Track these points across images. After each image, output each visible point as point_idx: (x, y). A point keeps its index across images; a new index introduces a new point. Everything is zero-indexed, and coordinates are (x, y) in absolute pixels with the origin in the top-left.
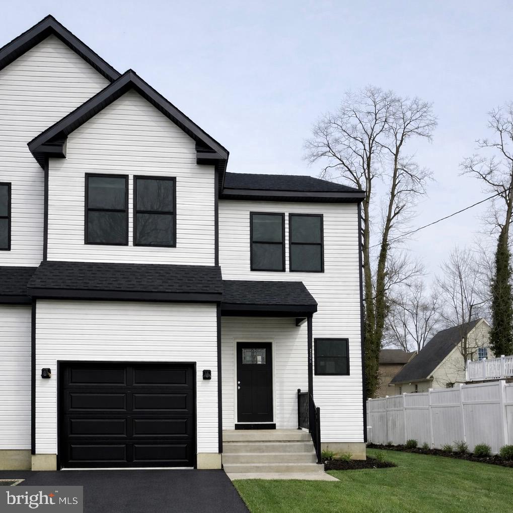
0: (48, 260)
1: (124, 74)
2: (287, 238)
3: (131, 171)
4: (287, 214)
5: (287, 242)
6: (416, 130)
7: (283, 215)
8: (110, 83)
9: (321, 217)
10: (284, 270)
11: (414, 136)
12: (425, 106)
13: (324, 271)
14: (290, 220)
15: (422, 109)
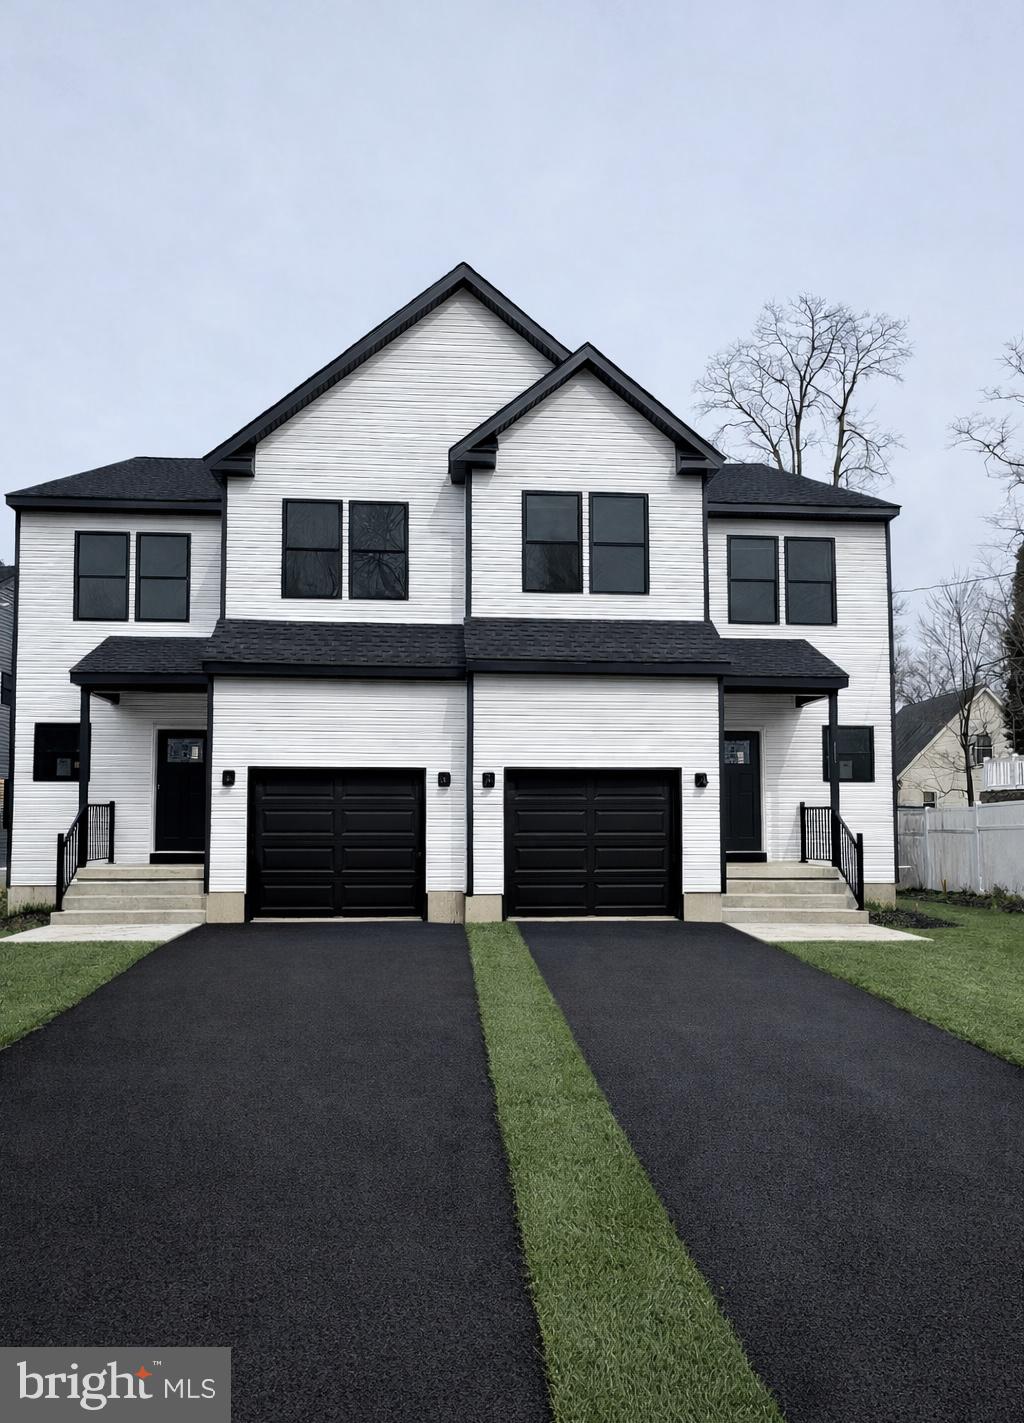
0: (473, 615)
1: (576, 352)
2: (782, 573)
3: (586, 487)
4: (781, 538)
5: (782, 580)
6: (877, 365)
7: (775, 539)
8: (554, 366)
9: (831, 541)
10: (776, 621)
11: (874, 376)
12: (895, 325)
13: (836, 622)
14: (786, 547)
15: (889, 330)
